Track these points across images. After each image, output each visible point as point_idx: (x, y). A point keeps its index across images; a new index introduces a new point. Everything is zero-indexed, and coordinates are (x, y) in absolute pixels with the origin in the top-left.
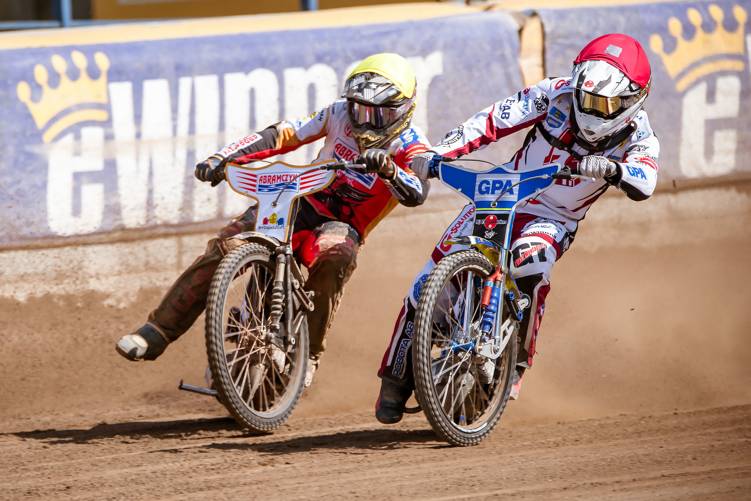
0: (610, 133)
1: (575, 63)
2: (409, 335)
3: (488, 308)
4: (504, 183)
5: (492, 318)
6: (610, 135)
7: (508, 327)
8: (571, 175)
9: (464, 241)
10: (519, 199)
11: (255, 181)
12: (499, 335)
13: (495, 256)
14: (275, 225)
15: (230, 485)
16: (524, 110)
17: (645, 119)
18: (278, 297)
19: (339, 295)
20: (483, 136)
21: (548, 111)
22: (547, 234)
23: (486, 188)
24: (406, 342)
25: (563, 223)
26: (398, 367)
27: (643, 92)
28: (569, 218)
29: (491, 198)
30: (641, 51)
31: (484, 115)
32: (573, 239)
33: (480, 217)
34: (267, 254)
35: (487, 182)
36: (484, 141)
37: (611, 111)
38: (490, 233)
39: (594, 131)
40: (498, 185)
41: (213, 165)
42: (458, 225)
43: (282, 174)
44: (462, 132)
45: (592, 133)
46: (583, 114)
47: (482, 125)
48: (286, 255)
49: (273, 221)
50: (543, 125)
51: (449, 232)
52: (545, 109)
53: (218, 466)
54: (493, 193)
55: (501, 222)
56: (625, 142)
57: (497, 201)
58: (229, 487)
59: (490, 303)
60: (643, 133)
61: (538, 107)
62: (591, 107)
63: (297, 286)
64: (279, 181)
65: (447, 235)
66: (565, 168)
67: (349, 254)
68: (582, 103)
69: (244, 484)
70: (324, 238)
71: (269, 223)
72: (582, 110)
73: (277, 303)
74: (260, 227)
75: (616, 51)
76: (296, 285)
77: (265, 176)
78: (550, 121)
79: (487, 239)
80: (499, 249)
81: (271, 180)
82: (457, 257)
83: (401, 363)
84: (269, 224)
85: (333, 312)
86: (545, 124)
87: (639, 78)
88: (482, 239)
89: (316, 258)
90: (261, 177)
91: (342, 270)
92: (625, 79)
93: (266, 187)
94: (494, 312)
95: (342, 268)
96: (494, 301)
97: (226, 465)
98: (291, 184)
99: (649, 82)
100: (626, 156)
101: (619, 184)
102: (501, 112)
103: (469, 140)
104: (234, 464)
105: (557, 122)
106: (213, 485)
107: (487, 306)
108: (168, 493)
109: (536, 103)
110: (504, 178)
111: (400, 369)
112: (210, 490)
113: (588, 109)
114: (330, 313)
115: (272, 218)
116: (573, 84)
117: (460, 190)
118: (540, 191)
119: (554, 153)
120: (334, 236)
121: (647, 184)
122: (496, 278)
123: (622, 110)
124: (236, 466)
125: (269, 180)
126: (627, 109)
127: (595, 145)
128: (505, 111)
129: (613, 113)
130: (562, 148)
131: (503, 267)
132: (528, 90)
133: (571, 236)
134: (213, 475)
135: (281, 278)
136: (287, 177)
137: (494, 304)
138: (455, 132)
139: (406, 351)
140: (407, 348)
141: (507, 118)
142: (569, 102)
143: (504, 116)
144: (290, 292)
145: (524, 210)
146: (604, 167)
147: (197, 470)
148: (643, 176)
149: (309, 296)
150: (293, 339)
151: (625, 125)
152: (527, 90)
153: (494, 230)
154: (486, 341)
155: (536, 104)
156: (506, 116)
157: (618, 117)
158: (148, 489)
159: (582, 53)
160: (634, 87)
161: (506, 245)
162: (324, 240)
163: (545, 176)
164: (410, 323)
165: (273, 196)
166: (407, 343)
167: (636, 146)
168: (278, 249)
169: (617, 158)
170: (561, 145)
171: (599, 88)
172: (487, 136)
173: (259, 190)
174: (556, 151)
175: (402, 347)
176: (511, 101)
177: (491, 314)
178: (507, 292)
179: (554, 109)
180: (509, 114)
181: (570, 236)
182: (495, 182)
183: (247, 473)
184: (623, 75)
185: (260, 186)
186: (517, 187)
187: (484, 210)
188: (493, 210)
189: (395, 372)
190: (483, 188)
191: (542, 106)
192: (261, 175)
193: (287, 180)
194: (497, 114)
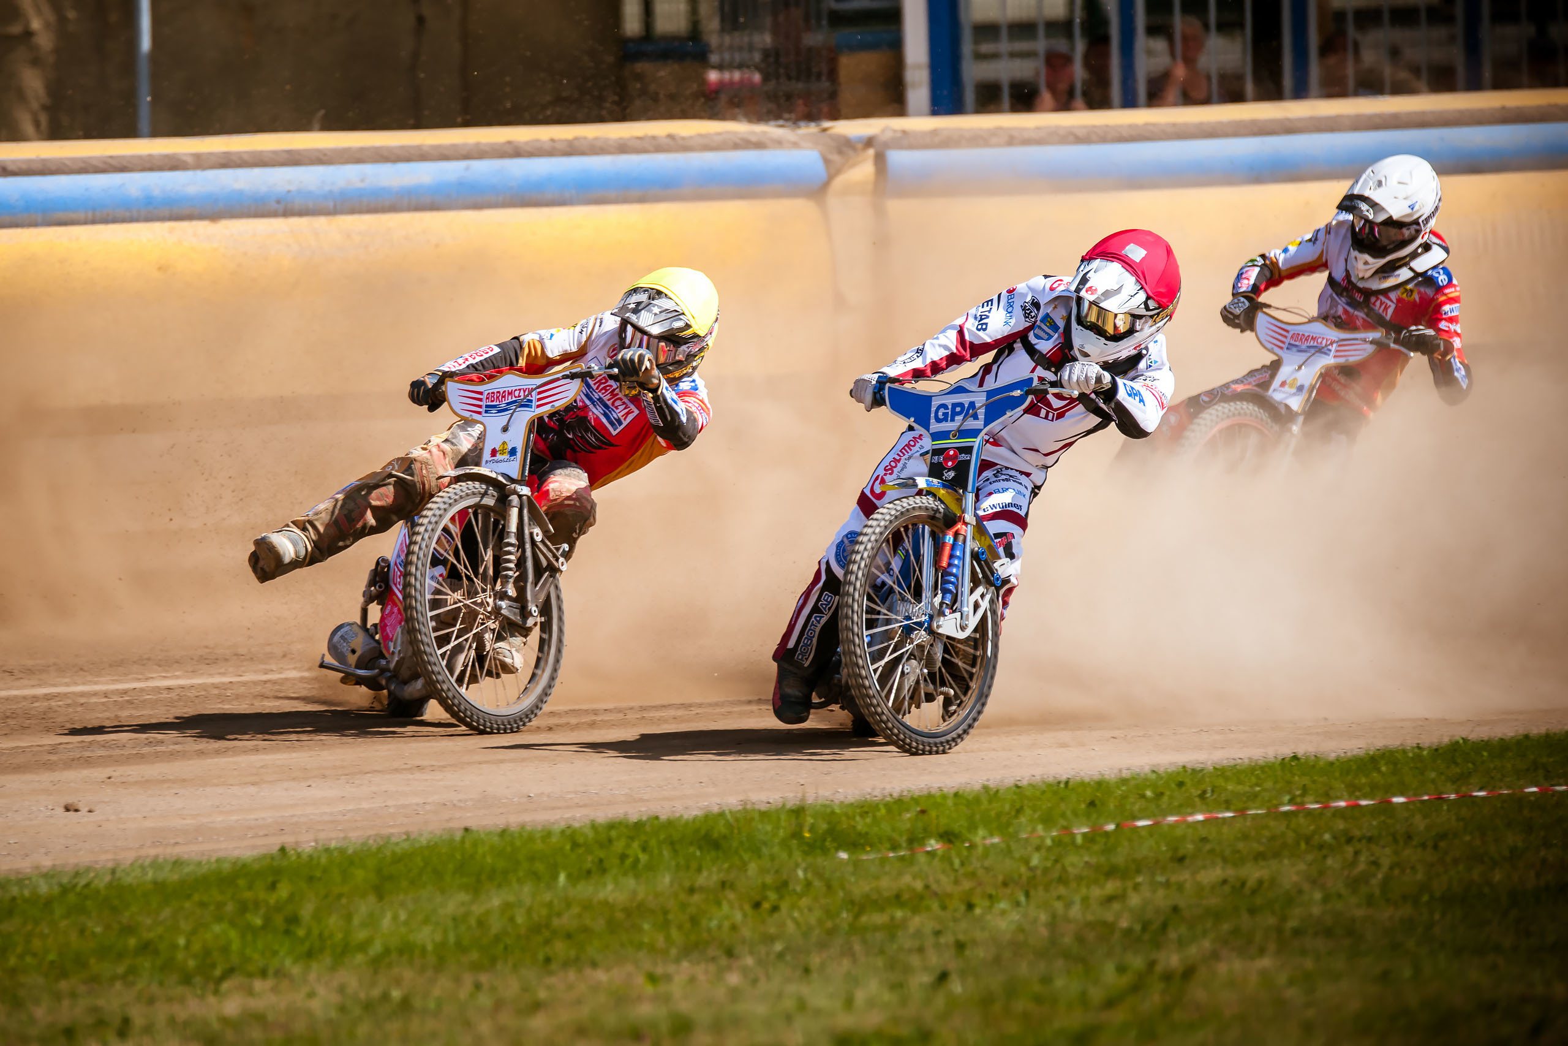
0: (1110, 359)
1: (1083, 260)
2: (825, 609)
3: (947, 570)
4: (966, 406)
5: (957, 585)
6: (1110, 362)
7: (982, 597)
9: (909, 483)
10: (986, 425)
11: (480, 400)
12: (968, 607)
14: (506, 456)
16: (1008, 319)
18: (510, 553)
20: (952, 354)
21: (1039, 319)
23: (944, 414)
24: (818, 619)
26: (804, 649)
27: (1163, 313)
29: (950, 426)
31: (952, 327)
33: (936, 452)
34: (494, 496)
35: (944, 406)
36: (954, 360)
38: (950, 473)
39: (1089, 353)
40: (958, 409)
41: (430, 382)
42: (893, 464)
43: (514, 389)
44: (923, 350)
45: (1086, 355)
46: (1080, 328)
47: (950, 340)
48: (521, 497)
49: (503, 453)
50: (1028, 337)
51: (881, 472)
52: (1034, 316)
54: (953, 420)
55: (963, 457)
57: (957, 430)
59: (950, 565)
60: (1156, 362)
61: (1025, 313)
63: (539, 537)
64: (510, 397)
65: (878, 476)
70: (555, 481)
71: (498, 455)
72: (1080, 322)
73: (509, 561)
74: (487, 462)
76: (538, 535)
77: (492, 393)
78: (1038, 332)
79: (945, 481)
81: (500, 398)
82: (901, 504)
83: (809, 645)
84: (499, 457)
86: (1032, 338)
88: (936, 481)
89: (544, 508)
90: (489, 394)
91: (577, 526)
92: (1142, 293)
93: (494, 406)
94: (959, 578)
95: (578, 524)
96: (956, 562)
98: (525, 401)
102: (977, 323)
103: (932, 359)
105: (1047, 333)
109: (1024, 309)
110: (965, 399)
111: (806, 653)
115: (501, 448)
120: (568, 480)
121: (1144, 412)
122: (958, 531)
123: (1131, 332)
125: (498, 397)
128: (982, 322)
130: (1047, 368)
131: (967, 517)
133: (1036, 490)
135: (513, 527)
136: (520, 393)
137: (956, 566)
139: (818, 630)
140: (819, 626)
141: (985, 330)
142: (1066, 308)
143: (980, 327)
144: (528, 546)
148: (1141, 400)
151: (1134, 352)
154: (946, 614)
156: (983, 327)
159: (1095, 248)
160: (1151, 305)
162: (557, 483)
163: (1018, 393)
164: (826, 594)
165: (503, 419)
166: (820, 620)
168: (509, 489)
170: (1048, 363)
171: (1103, 298)
172: (958, 353)
173: (486, 412)
175: (812, 624)
177: (951, 579)
178: (977, 551)
179: (1046, 317)
182: (954, 405)
184: (1140, 287)
185: (487, 406)
186: (983, 410)
187: (941, 444)
188: (953, 442)
189: (798, 656)
190: (940, 414)
191: (1031, 312)
192: (488, 392)
193: (520, 396)
194: (971, 325)
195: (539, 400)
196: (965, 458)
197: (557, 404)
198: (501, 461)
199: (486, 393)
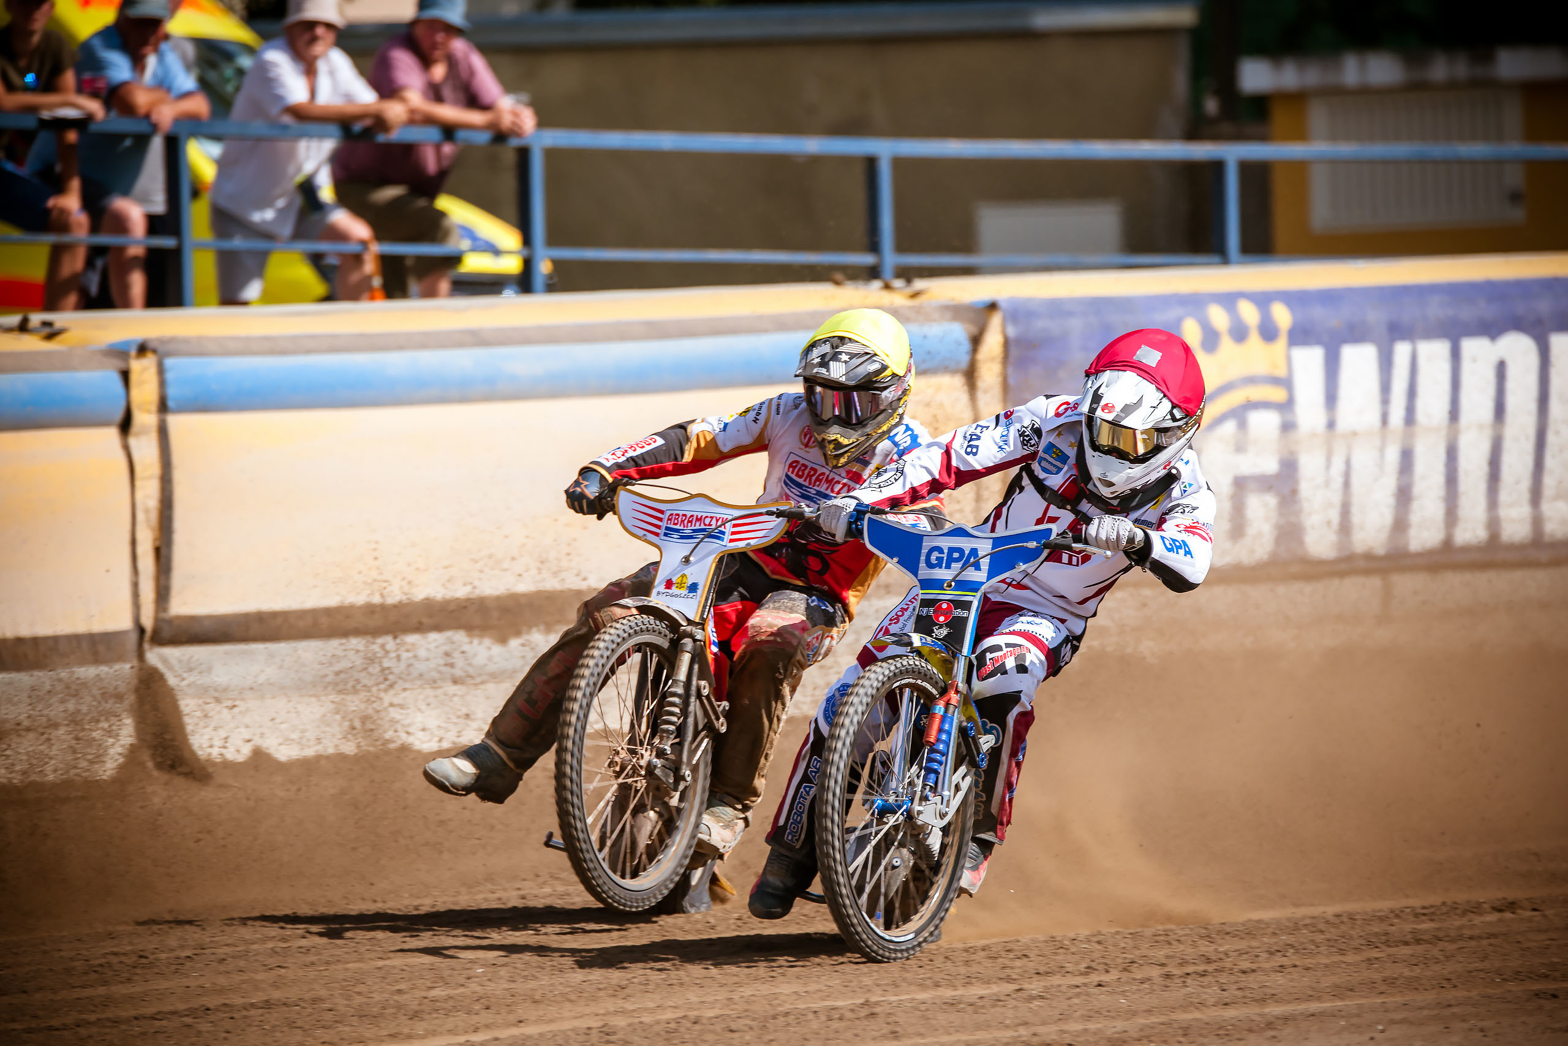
0: (1138, 485)
1: (1088, 374)
2: (814, 778)
3: (935, 747)
4: (967, 552)
5: (940, 763)
6: (1138, 488)
7: (963, 778)
8: (1073, 545)
9: (903, 641)
10: (989, 578)
11: (660, 519)
12: (949, 791)
13: (947, 667)
14: (684, 591)
15: (1448, 939)
16: (1001, 444)
17: (1194, 463)
19: (780, 706)
20: (934, 480)
21: (1041, 448)
22: (1034, 634)
23: (938, 558)
24: (808, 789)
25: (1063, 621)
26: (794, 828)
27: (1192, 421)
28: (1072, 613)
29: (944, 574)
30: (1190, 357)
31: (938, 445)
32: (1078, 647)
33: (925, 603)
34: (666, 636)
35: (940, 550)
36: (936, 486)
37: (1141, 450)
38: (941, 630)
39: (1113, 480)
40: (956, 555)
42: (900, 613)
43: (704, 515)
44: (902, 471)
45: (1110, 484)
46: (1097, 453)
47: (934, 461)
48: (695, 641)
49: (680, 586)
50: (1033, 468)
51: (886, 623)
52: (1034, 445)
53: (1432, 910)
54: (948, 567)
55: (959, 613)
56: (1161, 498)
57: (953, 580)
58: (1447, 941)
59: (938, 740)
60: (1190, 485)
61: (1024, 440)
62: (1110, 443)
63: (705, 691)
64: (698, 524)
65: (882, 627)
66: (1064, 532)
67: (795, 642)
68: (1095, 436)
69: (1469, 938)
70: (758, 616)
71: (674, 588)
72: (1095, 447)
73: (672, 714)
74: (659, 593)
75: (1150, 356)
76: (704, 689)
77: (677, 514)
78: (1044, 464)
79: (936, 638)
80: (954, 656)
81: (686, 522)
84: (674, 590)
85: (772, 734)
86: (1035, 466)
87: (1187, 400)
88: (929, 638)
89: (743, 646)
90: (672, 515)
91: (780, 665)
92: (1165, 401)
93: (677, 531)
94: (943, 755)
95: (781, 663)
96: (944, 737)
97: (1444, 909)
98: (716, 531)
99: (1201, 407)
100: (1162, 521)
101: (1148, 564)
103: (912, 484)
104: (1457, 908)
105: (1054, 466)
106: (1424, 937)
107: (934, 744)
108: (1359, 946)
109: (1022, 435)
110: (966, 544)
112: (1420, 944)
113: (1105, 446)
114: (766, 736)
115: (679, 581)
116: (1082, 407)
117: (896, 560)
118: (1022, 567)
119: (1050, 514)
120: (775, 613)
121: (1193, 565)
122: (949, 700)
123: (1158, 449)
124: (1458, 911)
125: (683, 521)
126: (1166, 447)
127: (1115, 502)
128: (972, 443)
129: (1144, 454)
130: (1062, 507)
131: (960, 684)
132: (1012, 413)
133: (1075, 642)
134: (1425, 923)
135: (682, 675)
136: (711, 521)
137: (944, 742)
138: (892, 470)
139: (807, 803)
140: (809, 798)
141: (975, 454)
142: (1075, 435)
143: (969, 450)
144: (693, 699)
145: (1003, 597)
146: (1125, 535)
147: (1402, 915)
148: (1188, 553)
149: (721, 708)
150: (688, 772)
151: (1163, 472)
152: (1009, 413)
153: (947, 625)
154: (930, 798)
155: (1020, 436)
156: (972, 450)
157: (1152, 461)
158: (1328, 940)
159: (1099, 358)
160: (1178, 414)
161: (966, 650)
162: (758, 619)
163: (1033, 545)
164: (816, 760)
165: (686, 547)
166: (810, 790)
167: (1178, 505)
168: (684, 630)
169: (1149, 524)
170: (1062, 501)
171: (1123, 415)
172: (941, 480)
173: (666, 535)
174: (1053, 511)
175: (801, 796)
176: (983, 427)
177: (938, 757)
178: (965, 724)
179: (1051, 447)
180: (977, 447)
181: (1073, 641)
182: (952, 550)
183: (1475, 922)
184: (1162, 395)
185: (667, 528)
186: (987, 560)
187: (932, 594)
188: (949, 594)
189: (788, 837)
190: (933, 558)
191: (1030, 439)
192: (671, 512)
193: (711, 525)
194: (959, 446)
195: (733, 533)
196: (961, 615)
197: (752, 542)
198: (676, 596)
199: (668, 513)
